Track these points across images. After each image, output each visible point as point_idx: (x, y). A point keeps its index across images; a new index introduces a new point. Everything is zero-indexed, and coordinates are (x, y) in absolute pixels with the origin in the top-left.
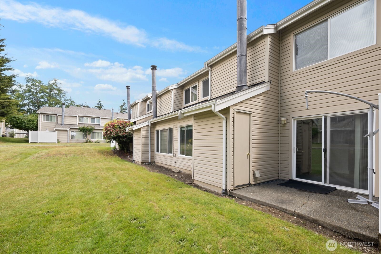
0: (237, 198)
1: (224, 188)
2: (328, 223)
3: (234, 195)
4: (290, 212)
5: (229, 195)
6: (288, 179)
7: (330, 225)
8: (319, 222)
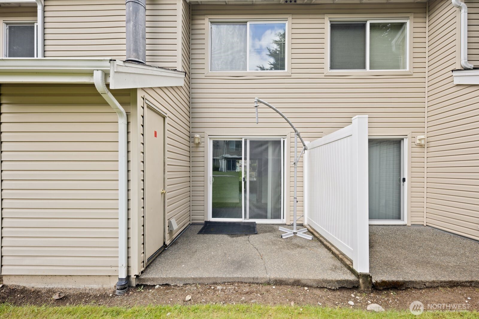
0: (157, 286)
1: (123, 276)
2: (312, 280)
3: (149, 283)
4: (263, 281)
5: (134, 285)
6: (203, 222)
7: (315, 280)
8: (303, 282)
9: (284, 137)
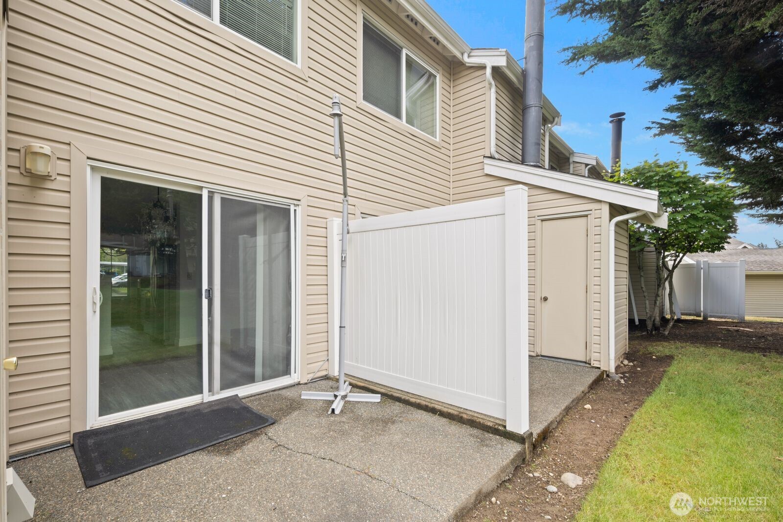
6: (67, 437)
9: (296, 202)
